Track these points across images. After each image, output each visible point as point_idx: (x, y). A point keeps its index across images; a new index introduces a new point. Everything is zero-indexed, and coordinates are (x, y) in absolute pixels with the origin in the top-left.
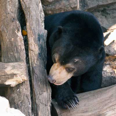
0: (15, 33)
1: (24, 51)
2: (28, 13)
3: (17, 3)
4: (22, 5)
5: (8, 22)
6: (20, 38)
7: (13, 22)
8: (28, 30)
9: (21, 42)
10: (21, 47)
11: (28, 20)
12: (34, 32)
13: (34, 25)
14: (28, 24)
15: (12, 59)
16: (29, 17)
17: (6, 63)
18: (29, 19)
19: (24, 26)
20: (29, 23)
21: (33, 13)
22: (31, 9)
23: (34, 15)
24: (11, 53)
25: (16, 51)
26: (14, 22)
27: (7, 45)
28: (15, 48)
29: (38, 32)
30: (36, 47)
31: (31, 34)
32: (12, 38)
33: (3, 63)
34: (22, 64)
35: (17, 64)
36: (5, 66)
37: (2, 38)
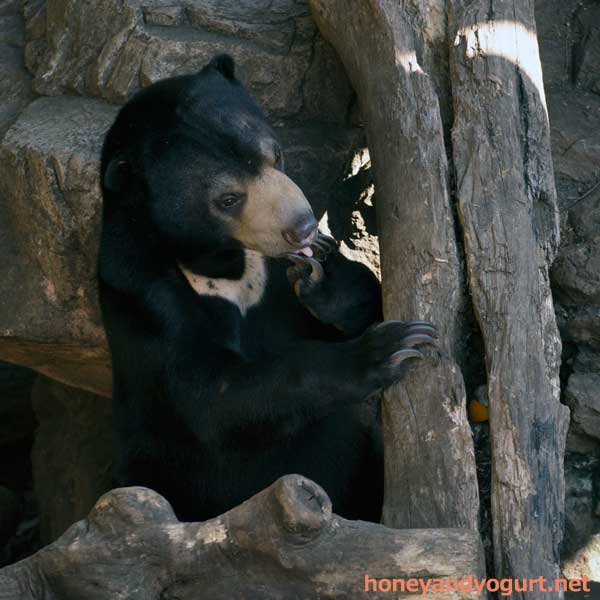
0: (443, 412)
1: (473, 483)
2: (499, 336)
3: (456, 294)
4: (476, 304)
5: (418, 367)
6: (459, 433)
7: (436, 366)
8: (492, 400)
9: (462, 449)
10: (461, 470)
11: (495, 363)
12: (519, 409)
13: (520, 384)
14: (493, 378)
15: (423, 515)
16: (501, 350)
17: (401, 527)
18: (501, 356)
19: (478, 385)
20: (500, 376)
21: (518, 335)
22: (509, 318)
23: (521, 343)
24: (422, 491)
25: (440, 483)
26: (440, 369)
27: (409, 458)
28: (439, 471)
29: (532, 412)
30: (522, 472)
31: (504, 416)
32: (429, 430)
33: (389, 530)
34: (463, 538)
35: (443, 536)
36: (397, 541)
37: (388, 428)
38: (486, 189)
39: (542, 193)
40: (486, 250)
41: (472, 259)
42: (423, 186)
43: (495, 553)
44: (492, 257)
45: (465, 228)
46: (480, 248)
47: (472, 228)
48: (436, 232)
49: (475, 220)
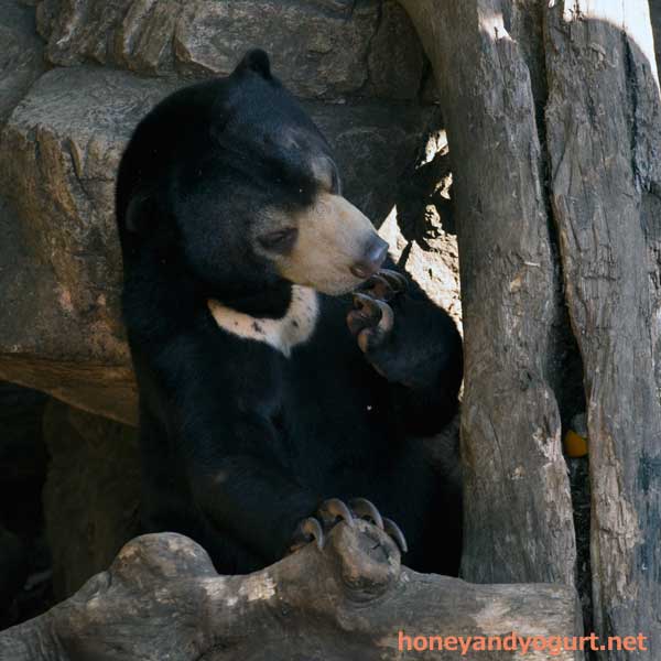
0: (534, 446)
1: (569, 529)
2: (601, 353)
3: (549, 305)
4: (572, 315)
5: (503, 391)
6: (553, 469)
7: (524, 390)
8: (592, 431)
9: (556, 488)
10: (554, 514)
11: (596, 386)
12: (624, 442)
13: (625, 411)
14: (594, 404)
15: (509, 567)
16: (603, 372)
17: (483, 582)
18: (602, 381)
19: (575, 414)
20: (602, 401)
21: (623, 353)
22: (612, 333)
23: (627, 363)
24: (508, 539)
25: (530, 529)
26: (530, 393)
27: (493, 501)
28: (528, 515)
29: (640, 445)
30: (628, 516)
31: (606, 449)
32: (517, 467)
33: (471, 585)
34: (557, 595)
35: (533, 592)
36: (478, 599)
37: (468, 464)
38: (586, 179)
39: (653, 184)
40: (586, 251)
41: (569, 263)
42: (511, 175)
43: (595, 612)
44: (592, 260)
45: (561, 227)
46: (579, 249)
47: (569, 227)
48: (526, 230)
49: (573, 216)
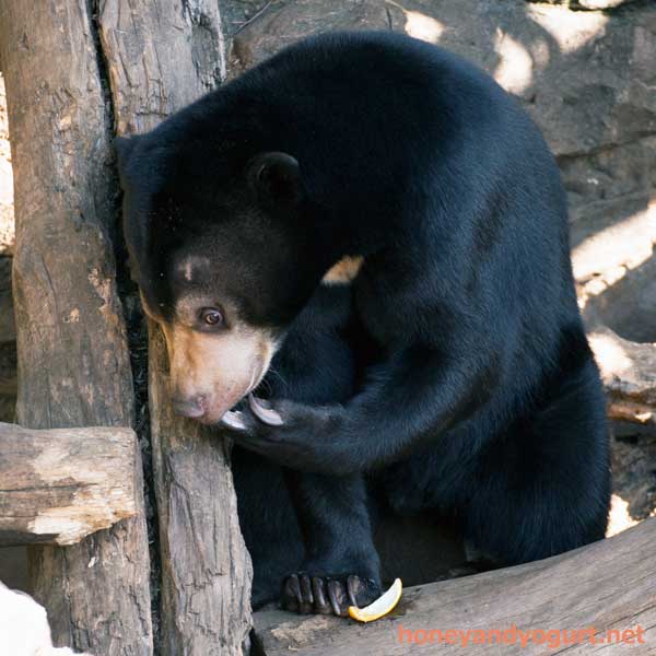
0: (90, 286)
3: (101, 143)
5: (56, 232)
7: (78, 230)
15: (66, 411)
17: (40, 428)
24: (64, 383)
25: (87, 372)
27: (48, 343)
28: (85, 358)
32: (72, 308)
33: (26, 431)
34: (116, 438)
35: (92, 436)
36: (35, 444)
37: (21, 308)
38: (135, 13)
39: (203, 16)
40: (137, 87)
41: (120, 100)
42: (57, 9)
43: (154, 454)
44: (144, 96)
45: (111, 61)
46: (130, 84)
47: (119, 62)
48: (74, 66)
49: (122, 48)
